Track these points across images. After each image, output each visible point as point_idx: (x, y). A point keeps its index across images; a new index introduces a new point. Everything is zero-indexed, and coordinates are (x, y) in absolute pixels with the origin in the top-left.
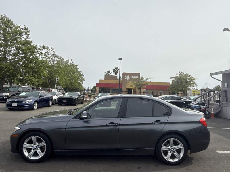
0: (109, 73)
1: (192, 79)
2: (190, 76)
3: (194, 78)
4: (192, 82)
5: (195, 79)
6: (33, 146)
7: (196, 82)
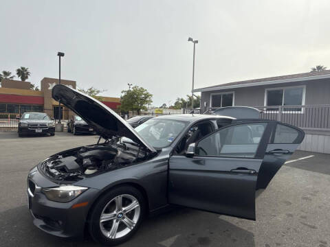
0: (8, 77)
1: (147, 96)
2: (146, 90)
3: (150, 93)
4: (148, 99)
5: (151, 95)
6: (115, 215)
7: (152, 99)
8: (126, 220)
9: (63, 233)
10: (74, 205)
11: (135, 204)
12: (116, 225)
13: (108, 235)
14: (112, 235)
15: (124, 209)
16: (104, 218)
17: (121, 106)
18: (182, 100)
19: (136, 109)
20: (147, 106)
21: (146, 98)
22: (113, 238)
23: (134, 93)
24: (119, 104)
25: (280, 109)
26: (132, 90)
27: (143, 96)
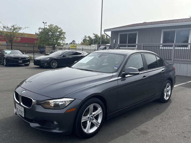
2: (60, 28)
4: (62, 36)
5: (65, 33)
6: (89, 117)
7: (66, 36)
8: (94, 121)
9: (59, 130)
10: (67, 110)
11: (99, 111)
12: (89, 124)
13: (85, 131)
14: (87, 131)
15: (93, 113)
16: (84, 119)
17: (38, 42)
18: (89, 37)
19: (52, 44)
20: (61, 42)
21: (60, 35)
22: (88, 132)
23: (50, 30)
24: (37, 39)
25: (174, 46)
26: (48, 27)
27: (58, 33)
